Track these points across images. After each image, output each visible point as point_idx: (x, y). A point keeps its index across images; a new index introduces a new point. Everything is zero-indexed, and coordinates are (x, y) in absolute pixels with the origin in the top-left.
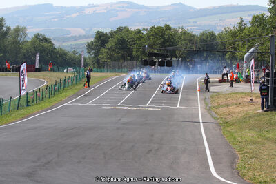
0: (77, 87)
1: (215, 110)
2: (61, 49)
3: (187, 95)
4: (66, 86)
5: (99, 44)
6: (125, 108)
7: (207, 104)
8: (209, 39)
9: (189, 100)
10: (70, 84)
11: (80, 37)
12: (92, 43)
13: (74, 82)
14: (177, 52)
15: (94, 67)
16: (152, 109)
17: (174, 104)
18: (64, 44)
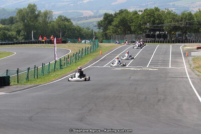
0: (94, 54)
1: (198, 69)
2: (78, 26)
3: (175, 58)
4: (87, 53)
5: (106, 22)
6: (132, 69)
7: (190, 65)
8: (188, 17)
9: (177, 62)
10: (89, 52)
11: (90, 17)
12: (101, 21)
13: (92, 50)
14: (164, 27)
15: (103, 39)
16: (151, 69)
17: (167, 65)
18: (79, 22)
